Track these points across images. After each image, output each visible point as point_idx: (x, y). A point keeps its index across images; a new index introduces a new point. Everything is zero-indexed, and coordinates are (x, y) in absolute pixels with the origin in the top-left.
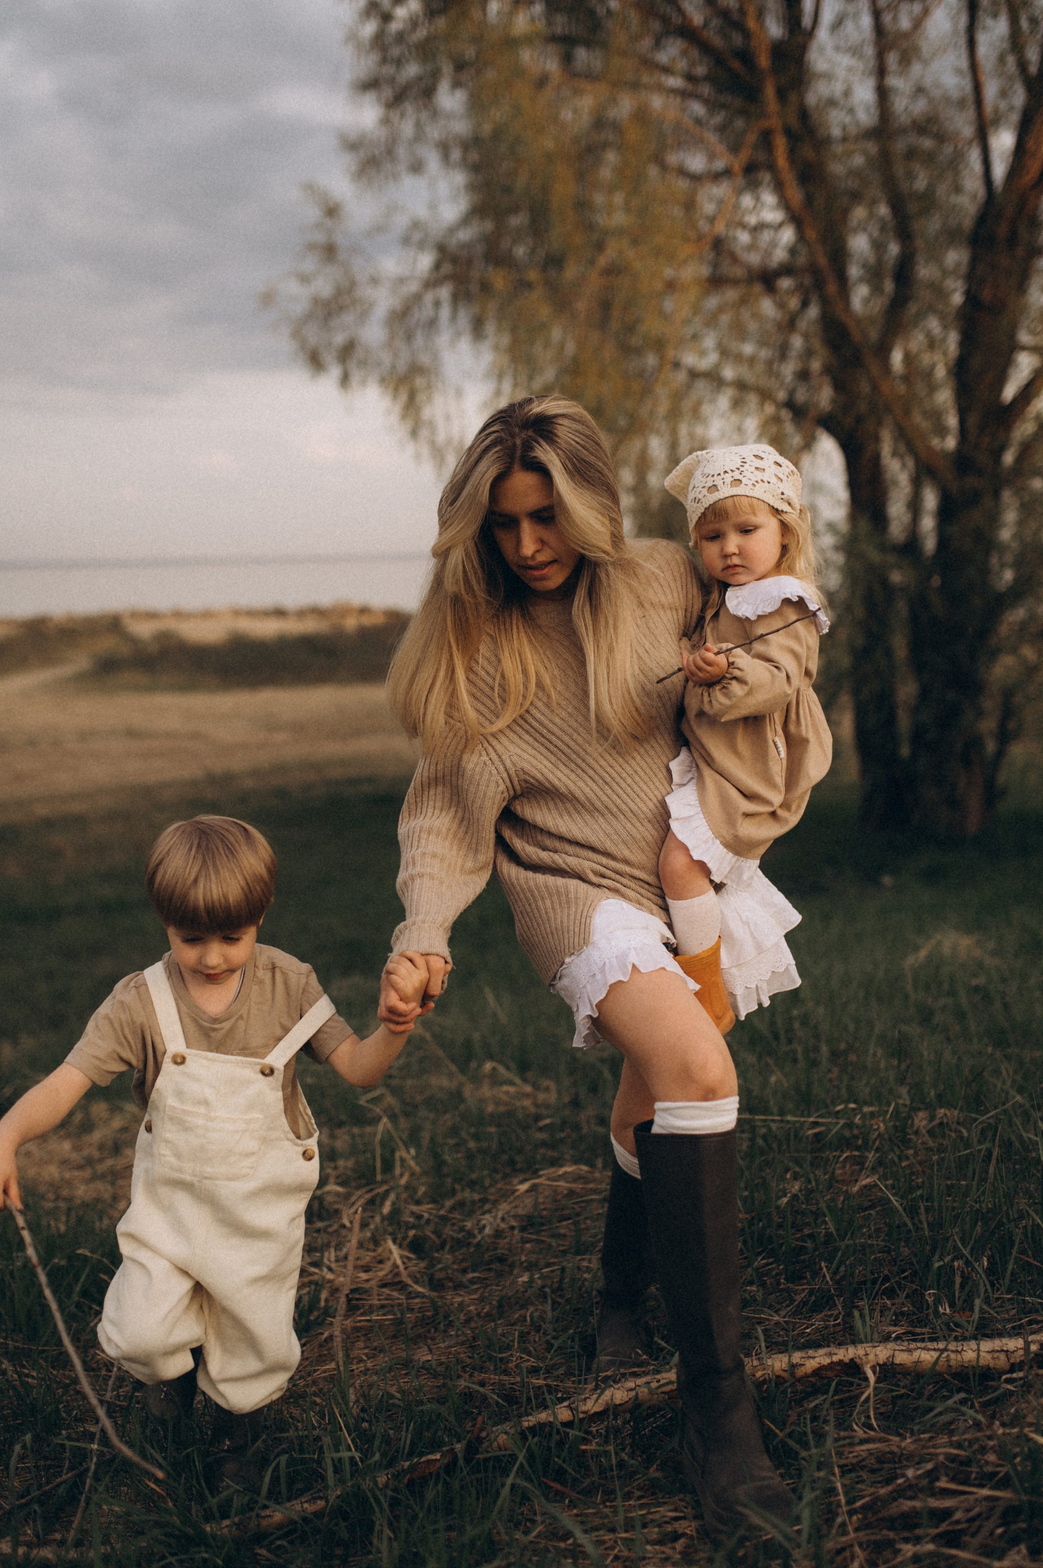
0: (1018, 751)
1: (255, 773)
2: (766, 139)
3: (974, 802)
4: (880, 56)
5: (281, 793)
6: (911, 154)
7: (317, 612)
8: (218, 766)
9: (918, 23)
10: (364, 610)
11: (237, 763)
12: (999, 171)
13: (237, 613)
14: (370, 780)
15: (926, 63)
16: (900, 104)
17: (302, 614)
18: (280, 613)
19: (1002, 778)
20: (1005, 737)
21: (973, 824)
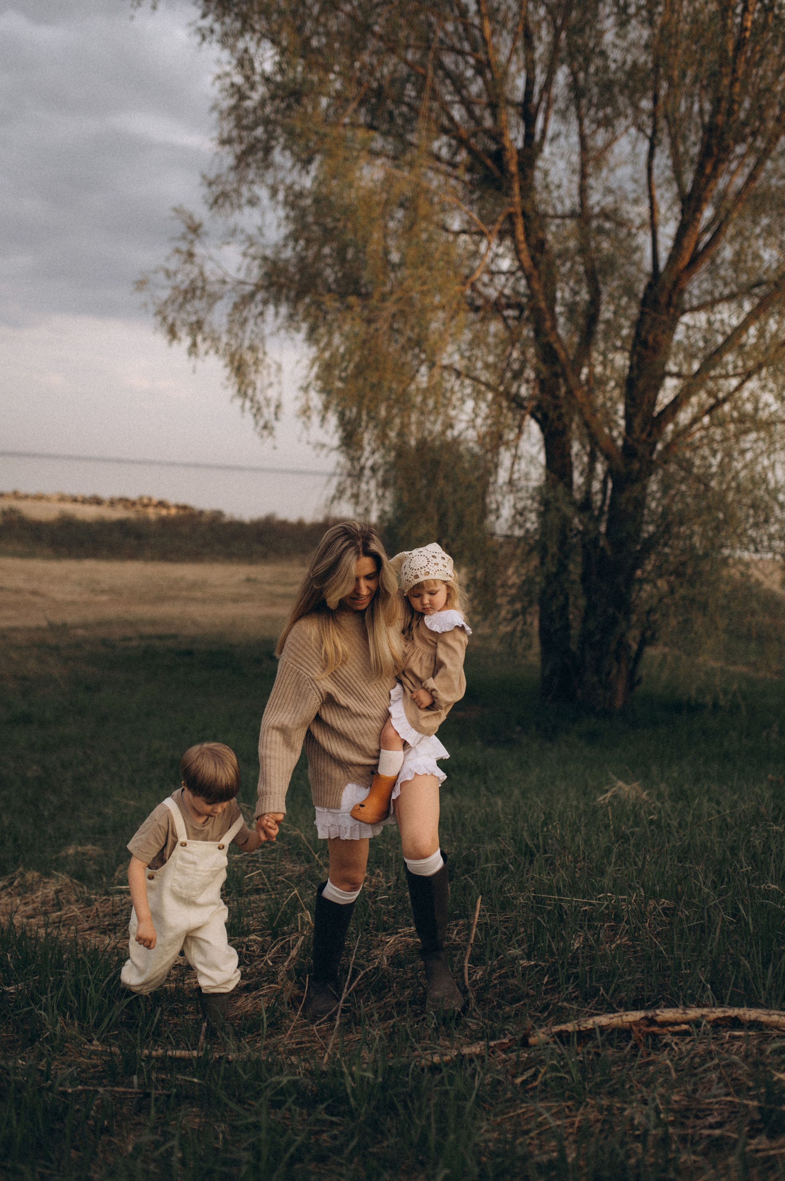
0: (651, 652)
1: (85, 626)
2: (510, 218)
3: (621, 687)
4: (584, 164)
5: (105, 642)
6: (600, 230)
7: (125, 502)
8: (58, 619)
9: (608, 145)
10: (161, 504)
11: (71, 617)
12: (664, 255)
13: (62, 499)
14: (174, 637)
15: (612, 170)
16: (595, 198)
17: (112, 503)
18: (97, 501)
19: (642, 671)
20: (643, 643)
21: (619, 703)
